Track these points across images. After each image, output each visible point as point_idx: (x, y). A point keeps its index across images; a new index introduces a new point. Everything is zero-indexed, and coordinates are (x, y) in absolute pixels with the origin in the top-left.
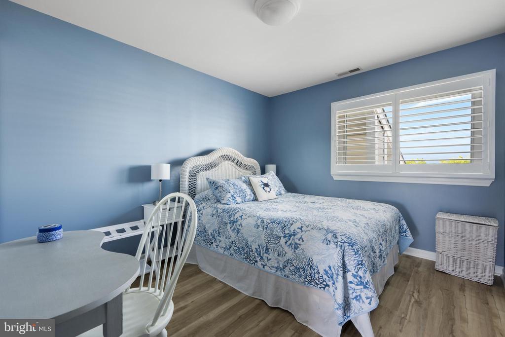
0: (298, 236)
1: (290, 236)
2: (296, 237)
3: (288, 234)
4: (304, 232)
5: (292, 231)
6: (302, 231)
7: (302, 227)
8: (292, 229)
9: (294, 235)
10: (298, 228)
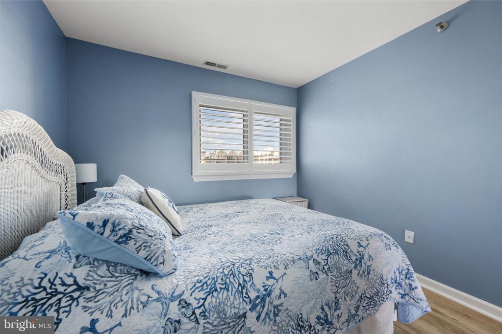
0: (276, 292)
1: (263, 300)
2: (273, 295)
3: (258, 297)
4: (280, 280)
5: (262, 289)
6: (277, 280)
7: (271, 273)
8: (259, 284)
9: (269, 295)
10: (268, 278)
